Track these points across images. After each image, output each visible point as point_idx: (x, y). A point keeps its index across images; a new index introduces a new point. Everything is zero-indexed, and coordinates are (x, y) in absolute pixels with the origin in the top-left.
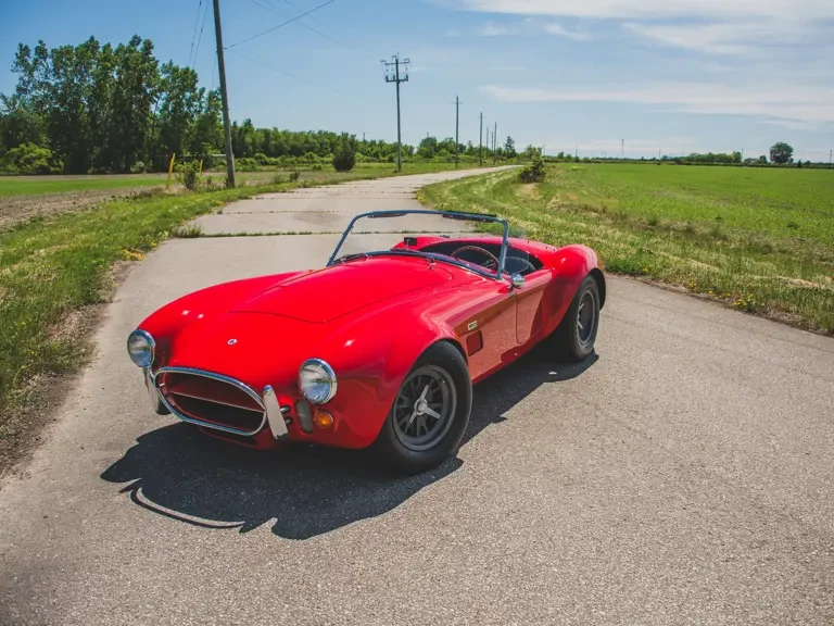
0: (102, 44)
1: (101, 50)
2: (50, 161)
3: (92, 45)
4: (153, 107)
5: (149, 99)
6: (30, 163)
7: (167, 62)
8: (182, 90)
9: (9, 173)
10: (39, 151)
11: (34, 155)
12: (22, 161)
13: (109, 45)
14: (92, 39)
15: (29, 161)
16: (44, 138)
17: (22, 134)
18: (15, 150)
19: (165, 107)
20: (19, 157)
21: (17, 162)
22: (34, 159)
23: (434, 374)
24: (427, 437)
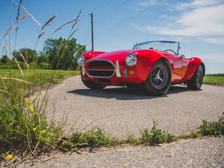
0: (63, 39)
1: (63, 40)
2: (49, 66)
3: (61, 39)
4: (74, 54)
5: (74, 52)
6: (44, 67)
7: (78, 44)
8: (82, 51)
9: (39, 69)
10: (46, 64)
11: (45, 65)
12: (42, 66)
13: (65, 39)
14: (61, 37)
15: (44, 66)
16: (47, 62)
17: (42, 60)
18: (40, 64)
19: (77, 55)
20: (41, 65)
21: (41, 66)
22: (45, 66)
23: (162, 68)
24: (159, 86)
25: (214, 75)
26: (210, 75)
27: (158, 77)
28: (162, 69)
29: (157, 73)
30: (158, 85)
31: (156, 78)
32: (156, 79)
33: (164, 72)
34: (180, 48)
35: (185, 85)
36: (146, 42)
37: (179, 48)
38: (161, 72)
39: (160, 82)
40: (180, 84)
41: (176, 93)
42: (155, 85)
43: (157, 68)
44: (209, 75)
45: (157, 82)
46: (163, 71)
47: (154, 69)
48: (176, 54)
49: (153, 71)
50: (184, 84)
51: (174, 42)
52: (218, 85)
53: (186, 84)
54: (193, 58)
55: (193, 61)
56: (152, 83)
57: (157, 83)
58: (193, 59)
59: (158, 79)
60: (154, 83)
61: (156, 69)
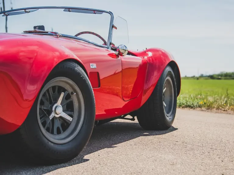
23: (67, 87)
24: (63, 135)
25: (212, 77)
26: (202, 76)
27: (59, 111)
28: (70, 90)
29: (56, 102)
30: (59, 132)
31: (53, 115)
32: (54, 118)
33: (74, 98)
34: (116, 28)
35: (133, 119)
36: (25, 9)
37: (113, 26)
38: (67, 97)
39: (65, 124)
40: (123, 118)
41: (110, 147)
42: (52, 133)
43: (54, 88)
44: (198, 79)
45: (58, 124)
46: (72, 93)
47: (48, 90)
48: (105, 43)
49: (44, 95)
50: (131, 117)
51: (101, 12)
52: (218, 108)
53: (136, 118)
54: (150, 50)
55: (149, 58)
56: (44, 130)
57: (58, 128)
58: (150, 54)
59: (61, 117)
60: (48, 130)
61: (51, 91)
